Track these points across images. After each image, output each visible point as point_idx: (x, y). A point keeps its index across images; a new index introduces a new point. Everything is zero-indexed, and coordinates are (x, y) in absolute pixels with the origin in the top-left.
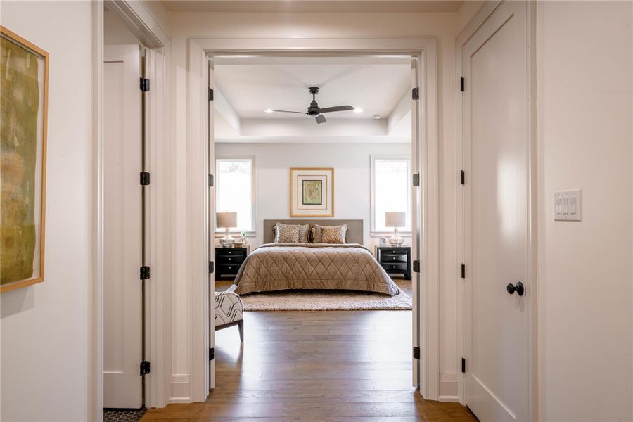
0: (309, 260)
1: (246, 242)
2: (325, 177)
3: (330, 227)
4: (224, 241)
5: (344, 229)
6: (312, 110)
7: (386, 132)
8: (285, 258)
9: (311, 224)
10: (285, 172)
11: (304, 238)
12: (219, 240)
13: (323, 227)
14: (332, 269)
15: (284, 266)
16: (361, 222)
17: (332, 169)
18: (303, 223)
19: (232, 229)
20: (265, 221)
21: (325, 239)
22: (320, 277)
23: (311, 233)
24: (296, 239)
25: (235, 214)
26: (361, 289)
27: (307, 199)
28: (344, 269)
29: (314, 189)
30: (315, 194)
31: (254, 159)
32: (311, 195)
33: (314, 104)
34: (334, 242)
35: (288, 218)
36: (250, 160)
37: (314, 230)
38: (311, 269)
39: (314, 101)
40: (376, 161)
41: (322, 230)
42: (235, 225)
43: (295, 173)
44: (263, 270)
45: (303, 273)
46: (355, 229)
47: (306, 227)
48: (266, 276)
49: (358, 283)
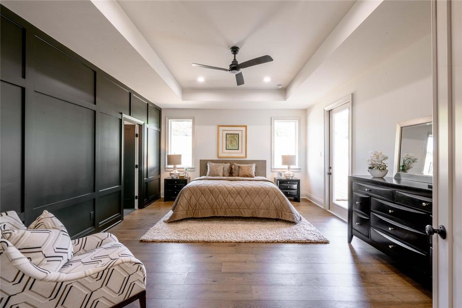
0: (230, 192)
1: (188, 174)
2: (241, 132)
3: (245, 165)
4: (172, 174)
5: (254, 166)
6: (233, 66)
7: (285, 99)
8: (211, 191)
9: (232, 163)
10: (214, 128)
11: (227, 173)
12: (169, 173)
13: (240, 165)
14: (248, 200)
15: (210, 198)
16: (265, 161)
17: (246, 126)
18: (226, 162)
19: (178, 166)
20: (200, 160)
21: (241, 173)
22: (238, 207)
23: (231, 169)
24: (221, 174)
25: (180, 156)
26: (271, 217)
27: (228, 146)
28: (257, 200)
29: (233, 139)
30: (234, 143)
31: (194, 119)
32: (231, 143)
33: (235, 61)
34: (247, 176)
35: (216, 158)
36: (191, 120)
37: (233, 167)
38: (232, 200)
39: (235, 59)
40: (275, 121)
41: (239, 167)
42: (180, 163)
43: (221, 128)
44: (193, 201)
45: (225, 204)
46: (261, 166)
47: (228, 165)
48: (196, 205)
49: (269, 212)
